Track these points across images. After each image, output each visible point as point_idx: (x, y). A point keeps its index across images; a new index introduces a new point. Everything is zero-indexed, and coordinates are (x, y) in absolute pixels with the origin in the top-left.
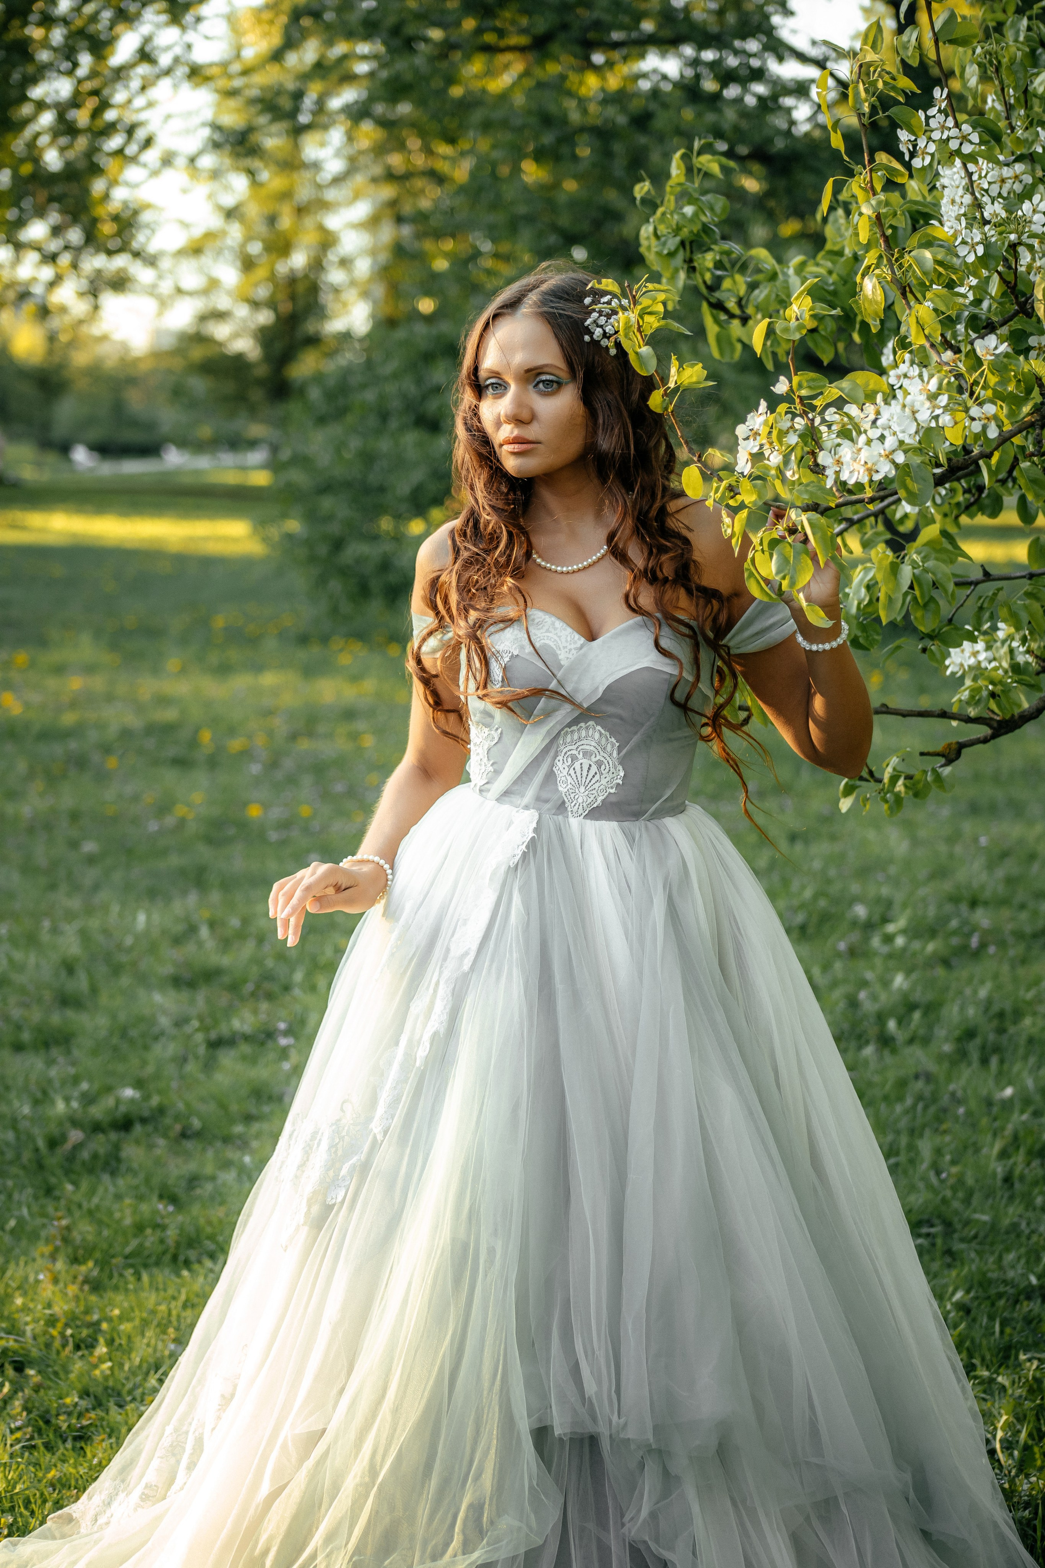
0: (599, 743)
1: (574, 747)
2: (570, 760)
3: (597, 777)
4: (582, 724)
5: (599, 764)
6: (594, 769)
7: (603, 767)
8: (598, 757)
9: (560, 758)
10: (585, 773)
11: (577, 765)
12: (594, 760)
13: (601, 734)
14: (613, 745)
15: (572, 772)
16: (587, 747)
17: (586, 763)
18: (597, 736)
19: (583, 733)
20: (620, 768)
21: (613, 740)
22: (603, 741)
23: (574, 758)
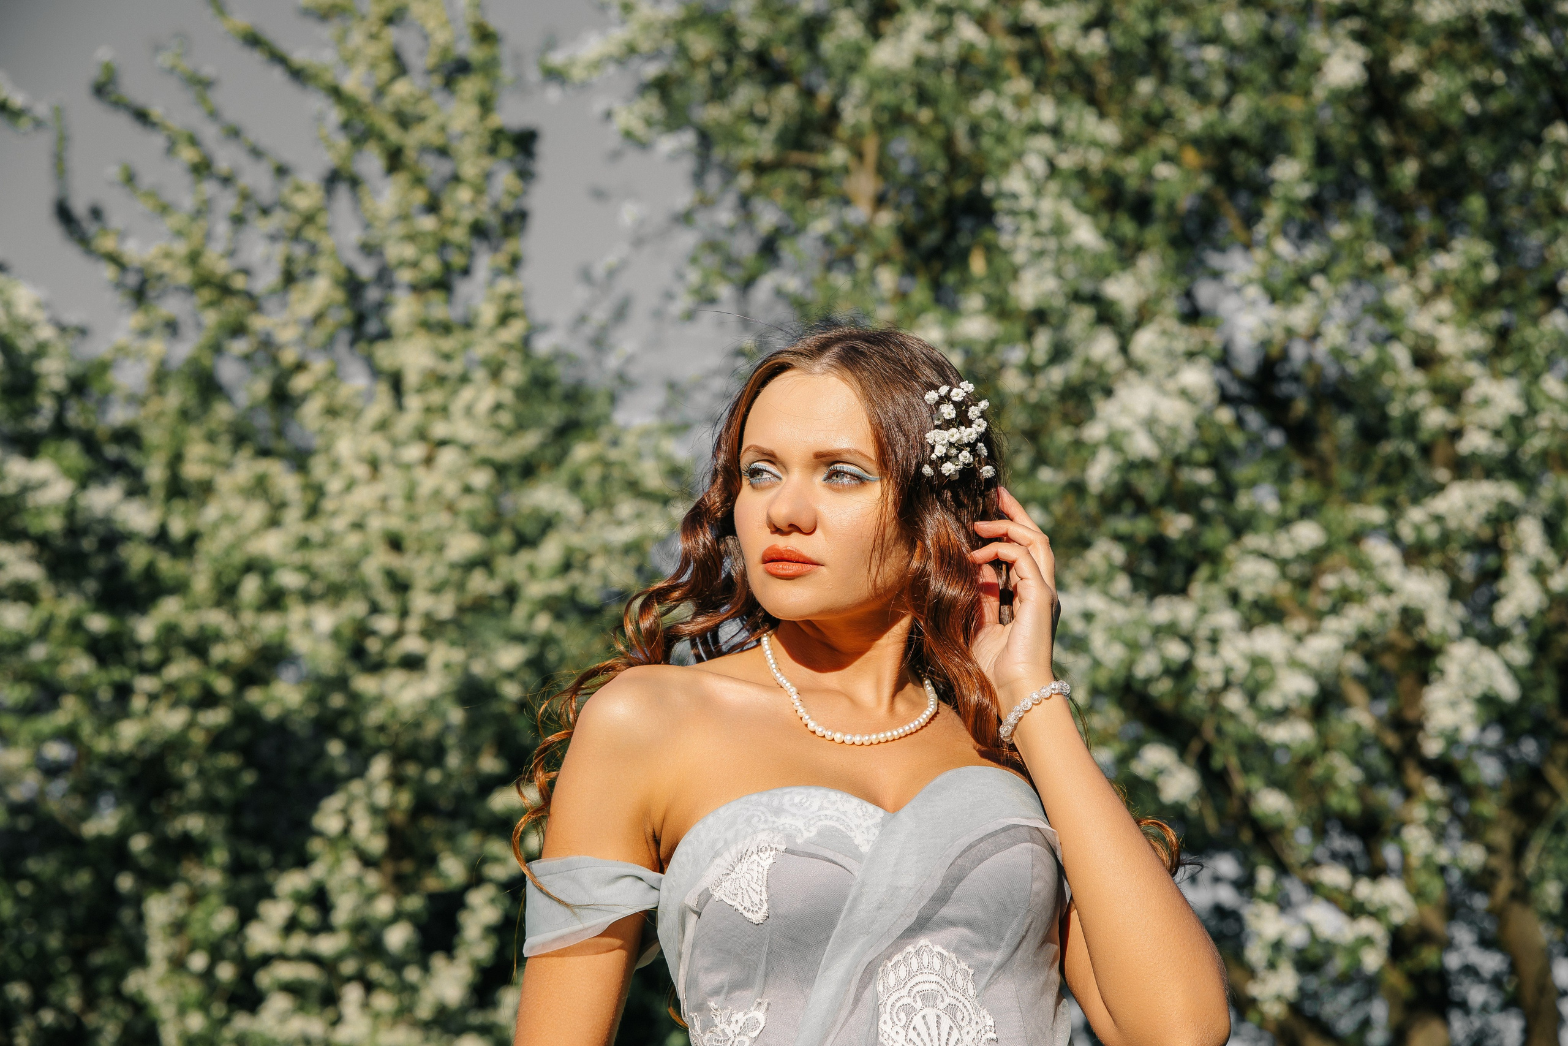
0: (942, 975)
1: (904, 992)
2: (903, 1015)
3: (955, 1034)
4: (910, 948)
5: (951, 1010)
6: (946, 1022)
7: (959, 1016)
8: (947, 1000)
9: (885, 1017)
10: (934, 1032)
11: (917, 1021)
12: (942, 1006)
13: (943, 958)
14: (965, 974)
15: (912, 1035)
16: (927, 986)
17: (932, 1014)
18: (937, 963)
19: (914, 964)
20: (984, 1012)
21: (963, 965)
22: (949, 972)
23: (909, 1010)
